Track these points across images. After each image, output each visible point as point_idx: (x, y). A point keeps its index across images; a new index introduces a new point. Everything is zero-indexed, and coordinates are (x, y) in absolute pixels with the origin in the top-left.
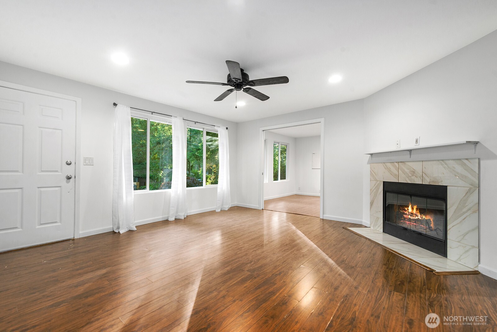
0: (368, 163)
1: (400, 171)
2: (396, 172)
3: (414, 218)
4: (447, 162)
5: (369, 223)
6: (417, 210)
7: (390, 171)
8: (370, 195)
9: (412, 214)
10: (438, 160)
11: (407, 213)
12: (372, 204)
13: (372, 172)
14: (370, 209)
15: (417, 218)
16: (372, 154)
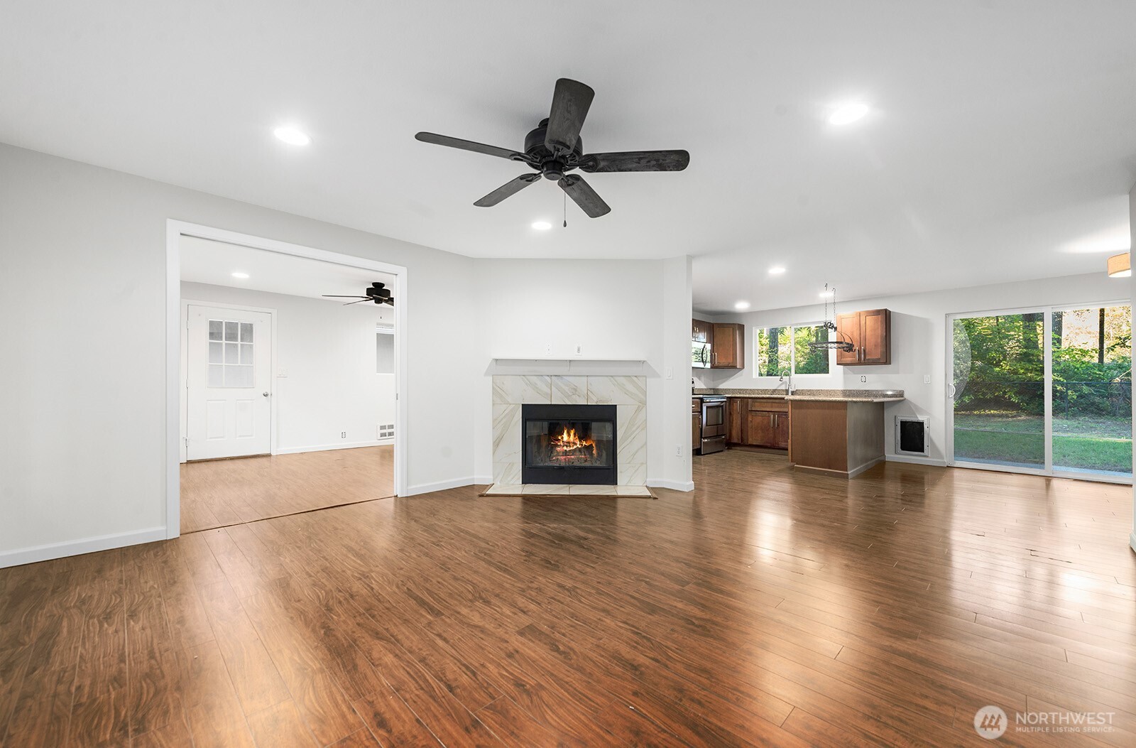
0: (487, 374)
1: (553, 388)
2: (547, 390)
3: (571, 448)
4: (616, 378)
5: (492, 477)
6: (575, 436)
7: (537, 388)
8: (493, 428)
9: (569, 443)
10: (607, 376)
11: (562, 444)
12: (497, 443)
13: (497, 388)
14: (494, 453)
15: (575, 447)
16: (497, 360)
